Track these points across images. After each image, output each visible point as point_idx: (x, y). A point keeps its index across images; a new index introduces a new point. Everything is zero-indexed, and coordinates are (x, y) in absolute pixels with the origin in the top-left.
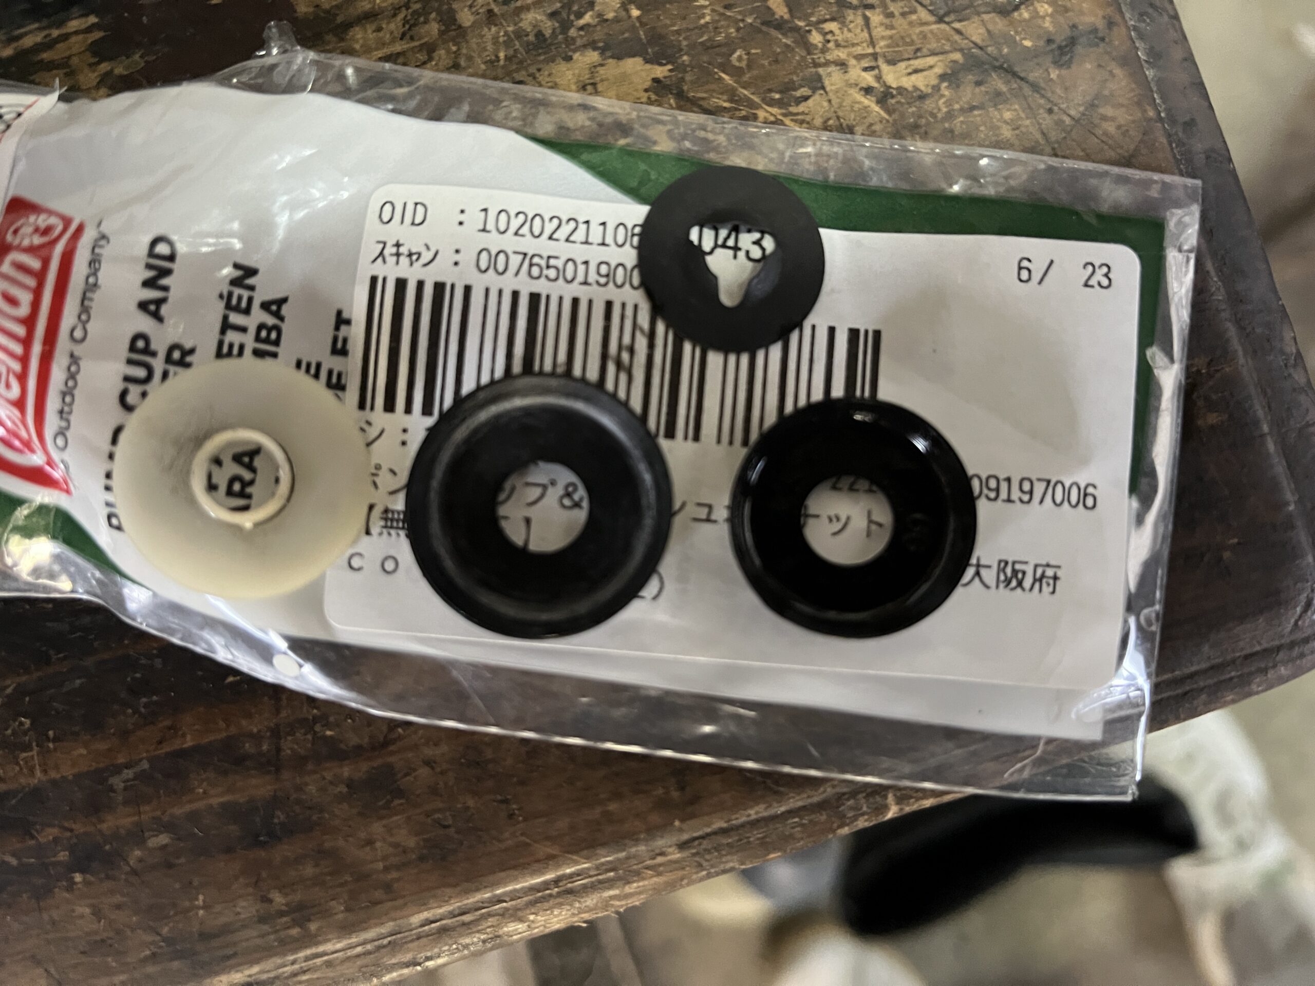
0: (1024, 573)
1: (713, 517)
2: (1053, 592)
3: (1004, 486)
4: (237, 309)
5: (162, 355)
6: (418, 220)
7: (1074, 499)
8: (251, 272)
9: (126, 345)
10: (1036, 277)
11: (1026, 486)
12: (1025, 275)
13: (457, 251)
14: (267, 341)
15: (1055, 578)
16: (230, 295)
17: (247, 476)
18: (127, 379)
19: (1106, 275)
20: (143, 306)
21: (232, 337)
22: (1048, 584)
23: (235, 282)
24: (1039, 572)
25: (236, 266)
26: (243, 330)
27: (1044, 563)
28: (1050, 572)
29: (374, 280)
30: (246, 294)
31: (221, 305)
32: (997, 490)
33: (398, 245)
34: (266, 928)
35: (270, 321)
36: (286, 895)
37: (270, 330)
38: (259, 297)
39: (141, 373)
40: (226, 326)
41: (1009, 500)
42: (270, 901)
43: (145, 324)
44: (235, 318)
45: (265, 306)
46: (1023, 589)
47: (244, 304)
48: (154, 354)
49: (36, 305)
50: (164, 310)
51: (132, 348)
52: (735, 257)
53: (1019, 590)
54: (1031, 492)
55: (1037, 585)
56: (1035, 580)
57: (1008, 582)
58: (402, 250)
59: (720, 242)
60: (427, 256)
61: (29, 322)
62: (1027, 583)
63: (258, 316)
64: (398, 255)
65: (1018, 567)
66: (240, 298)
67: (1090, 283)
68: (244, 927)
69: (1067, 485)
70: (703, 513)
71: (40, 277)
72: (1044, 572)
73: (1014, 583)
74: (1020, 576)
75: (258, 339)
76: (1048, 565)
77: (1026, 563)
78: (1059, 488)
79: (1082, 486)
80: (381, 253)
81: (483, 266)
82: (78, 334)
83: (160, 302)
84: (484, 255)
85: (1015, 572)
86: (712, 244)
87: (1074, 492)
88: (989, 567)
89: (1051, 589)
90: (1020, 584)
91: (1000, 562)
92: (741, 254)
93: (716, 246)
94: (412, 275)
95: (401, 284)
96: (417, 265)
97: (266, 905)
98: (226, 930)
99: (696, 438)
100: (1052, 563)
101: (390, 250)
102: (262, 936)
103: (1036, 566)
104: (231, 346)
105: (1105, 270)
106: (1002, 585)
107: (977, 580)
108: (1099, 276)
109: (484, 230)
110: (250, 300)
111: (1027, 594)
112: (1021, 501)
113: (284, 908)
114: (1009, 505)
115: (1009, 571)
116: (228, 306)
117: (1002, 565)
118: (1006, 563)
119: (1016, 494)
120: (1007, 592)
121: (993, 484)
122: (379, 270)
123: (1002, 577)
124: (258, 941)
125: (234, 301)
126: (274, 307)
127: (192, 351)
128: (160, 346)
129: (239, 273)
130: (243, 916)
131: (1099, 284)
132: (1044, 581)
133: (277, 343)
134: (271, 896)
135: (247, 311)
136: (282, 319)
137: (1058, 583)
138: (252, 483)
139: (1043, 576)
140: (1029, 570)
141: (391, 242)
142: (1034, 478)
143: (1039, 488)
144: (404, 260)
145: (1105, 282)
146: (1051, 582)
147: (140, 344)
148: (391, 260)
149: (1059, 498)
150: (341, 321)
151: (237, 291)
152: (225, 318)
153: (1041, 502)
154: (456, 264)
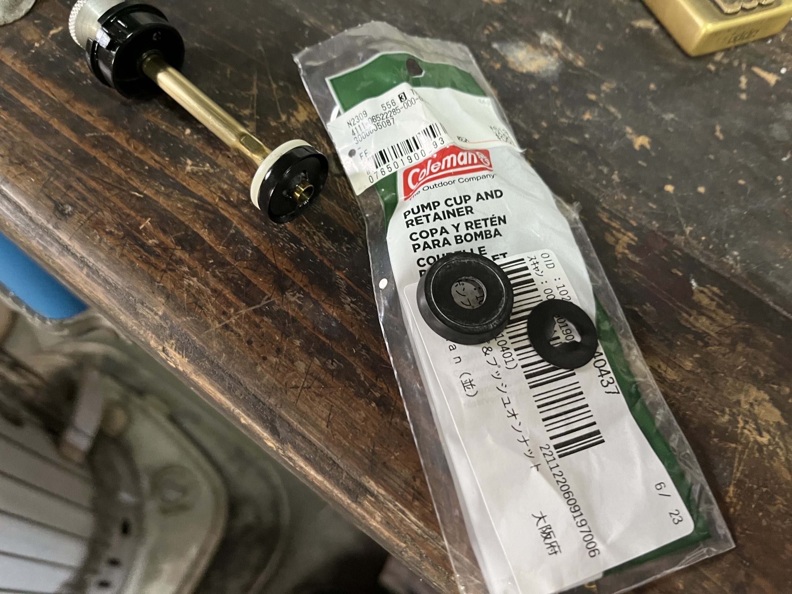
0: (550, 538)
1: (506, 405)
2: (550, 554)
3: (578, 513)
4: (492, 222)
5: (467, 205)
6: (548, 266)
7: (590, 546)
8: (505, 222)
9: (465, 194)
10: (661, 492)
11: (583, 523)
12: (659, 487)
13: (546, 282)
14: (486, 235)
15: (556, 552)
16: (495, 218)
17: (441, 244)
18: (455, 199)
19: (679, 521)
20: (479, 194)
21: (483, 223)
22: (552, 550)
23: (500, 218)
24: (554, 544)
25: (504, 217)
26: (486, 226)
27: (559, 545)
28: (557, 549)
29: (523, 259)
30: (497, 222)
31: (491, 216)
32: (576, 511)
33: (537, 263)
34: (403, 485)
35: (493, 233)
36: (421, 485)
37: (490, 234)
38: (498, 227)
39: (458, 201)
40: (485, 220)
41: (575, 517)
42: (415, 480)
43: (474, 197)
44: (489, 222)
45: (496, 230)
46: (544, 540)
47: (494, 223)
48: (466, 202)
49: (464, 166)
50: (481, 201)
51: (465, 197)
52: (599, 376)
53: (543, 539)
54: (582, 526)
55: (549, 546)
56: (550, 544)
57: (544, 532)
58: (537, 265)
59: (601, 368)
60: (539, 273)
61: (458, 166)
62: (548, 541)
63: (492, 229)
64: (534, 264)
65: (551, 534)
66: (495, 221)
67: (672, 515)
68: (398, 477)
69: (593, 540)
70: (506, 401)
71: (473, 164)
72: (555, 546)
73: (544, 535)
74: (549, 536)
75: (485, 231)
76: (559, 547)
77: (555, 536)
78: (590, 537)
79: (596, 548)
80: (532, 259)
81: (547, 292)
82: (461, 180)
83: (482, 198)
84: (550, 291)
85: (549, 534)
86: (599, 366)
87: (593, 545)
88: (545, 522)
89: (551, 552)
90: (546, 538)
91: (549, 525)
92: (601, 378)
93: (599, 367)
94: (531, 270)
95: (526, 268)
96: (534, 271)
97: (412, 480)
98: (393, 471)
99: (531, 387)
100: (561, 548)
101: (535, 261)
102: (400, 486)
103: (555, 542)
104: (480, 224)
105: (680, 519)
106: (541, 531)
107: (538, 519)
108: (677, 518)
109: (558, 288)
110: (496, 225)
111: (543, 543)
112: (577, 523)
113: (416, 487)
114: (573, 518)
115: (548, 531)
116: (491, 219)
117: (549, 527)
118: (550, 528)
119: (578, 519)
120: (540, 534)
121: (577, 508)
122: (527, 260)
123: (544, 529)
124: (396, 486)
125: (493, 220)
126: (497, 233)
127: (472, 213)
128: (469, 203)
129: (503, 218)
130: (402, 474)
131: (674, 519)
132: (552, 548)
133: (487, 238)
134: (417, 479)
135: (492, 225)
136: (495, 236)
137: (554, 555)
138: (439, 246)
139: (554, 546)
140: (553, 539)
141: (537, 260)
142: (588, 524)
143: (585, 528)
144: (534, 266)
145: (676, 521)
146: (553, 551)
147: (467, 198)
148: (532, 262)
149: (586, 539)
150: (504, 255)
151: (497, 219)
152: (488, 219)
153: (582, 532)
154: (542, 283)
